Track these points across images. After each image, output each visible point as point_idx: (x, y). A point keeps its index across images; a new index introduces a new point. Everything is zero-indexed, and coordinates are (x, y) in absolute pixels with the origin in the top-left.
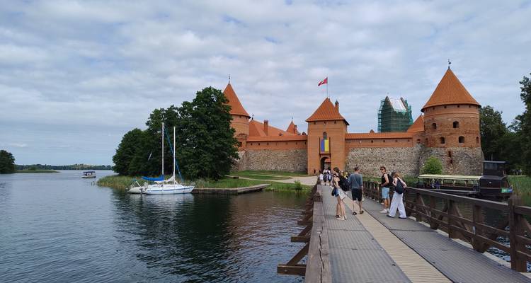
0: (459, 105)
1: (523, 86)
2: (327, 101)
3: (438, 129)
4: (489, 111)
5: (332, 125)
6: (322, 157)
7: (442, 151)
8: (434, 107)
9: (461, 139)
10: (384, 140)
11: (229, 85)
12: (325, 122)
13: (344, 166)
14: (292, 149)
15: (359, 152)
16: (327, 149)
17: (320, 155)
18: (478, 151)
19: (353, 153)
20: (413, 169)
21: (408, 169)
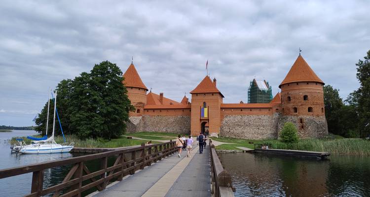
0: (308, 83)
1: (358, 67)
2: (207, 78)
3: (292, 101)
4: (329, 89)
5: (210, 97)
6: (202, 122)
7: (295, 118)
8: (288, 84)
9: (310, 109)
10: (251, 109)
11: (132, 64)
12: (205, 94)
13: (220, 129)
14: (179, 115)
15: (232, 118)
16: (206, 115)
17: (201, 120)
18: (323, 119)
19: (226, 119)
20: (273, 132)
21: (269, 132)
